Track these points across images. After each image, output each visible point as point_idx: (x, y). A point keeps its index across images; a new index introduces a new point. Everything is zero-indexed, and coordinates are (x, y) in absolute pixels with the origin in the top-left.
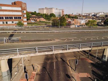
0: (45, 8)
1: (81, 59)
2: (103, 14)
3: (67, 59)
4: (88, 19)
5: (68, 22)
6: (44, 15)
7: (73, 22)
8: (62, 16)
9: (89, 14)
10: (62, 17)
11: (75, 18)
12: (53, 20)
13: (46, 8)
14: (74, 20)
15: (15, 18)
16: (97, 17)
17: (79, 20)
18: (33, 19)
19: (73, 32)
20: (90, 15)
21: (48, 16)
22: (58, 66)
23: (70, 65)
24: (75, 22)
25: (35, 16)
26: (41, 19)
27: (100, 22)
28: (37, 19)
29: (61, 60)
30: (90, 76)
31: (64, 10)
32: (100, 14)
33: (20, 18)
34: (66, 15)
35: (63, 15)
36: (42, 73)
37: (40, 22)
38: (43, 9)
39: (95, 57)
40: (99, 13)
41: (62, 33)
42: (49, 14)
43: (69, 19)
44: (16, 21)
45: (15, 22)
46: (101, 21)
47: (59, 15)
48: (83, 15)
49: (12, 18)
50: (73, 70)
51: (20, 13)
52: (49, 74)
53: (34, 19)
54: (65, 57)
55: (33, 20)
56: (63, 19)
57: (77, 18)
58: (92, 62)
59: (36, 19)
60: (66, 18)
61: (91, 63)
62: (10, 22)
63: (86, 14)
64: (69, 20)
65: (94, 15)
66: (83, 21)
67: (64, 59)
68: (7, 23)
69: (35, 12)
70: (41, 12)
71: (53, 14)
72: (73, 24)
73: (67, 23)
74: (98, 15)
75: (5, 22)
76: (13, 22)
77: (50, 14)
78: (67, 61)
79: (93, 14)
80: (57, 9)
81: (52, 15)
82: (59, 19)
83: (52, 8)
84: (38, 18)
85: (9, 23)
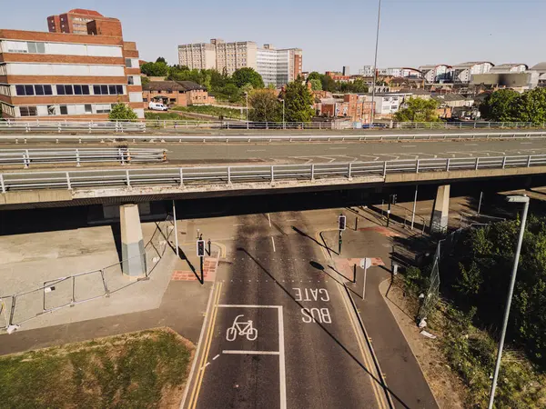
0: (208, 42)
1: (361, 229)
2: (487, 68)
3: (315, 229)
4: (414, 97)
5: (320, 108)
6: (209, 78)
7: (342, 109)
8: (291, 79)
9: (424, 73)
10: (292, 86)
11: (355, 90)
12: (256, 101)
13: (214, 42)
14: (347, 99)
15: (97, 90)
16: (459, 85)
17: (369, 98)
18: (155, 94)
19: (336, 142)
20: (429, 77)
21: (228, 81)
22: (284, 246)
23: (323, 244)
24: (354, 109)
25: (161, 79)
26: (193, 94)
27: (467, 109)
28: (174, 95)
29: (295, 232)
30: (382, 264)
31: (300, 54)
32: (476, 70)
33: (120, 89)
34: (314, 76)
35: (299, 79)
36: (235, 261)
37: (191, 107)
38: (200, 47)
39: (409, 223)
40: (470, 65)
41: (297, 143)
42: (231, 73)
43: (328, 94)
44: (101, 101)
45: (96, 107)
46: (472, 102)
47: (281, 78)
48: (396, 74)
49: (86, 90)
50: (332, 253)
51: (118, 71)
52: (257, 262)
53: (164, 94)
54: (306, 225)
55: (157, 99)
56: (300, 93)
57: (366, 91)
58: (397, 235)
59: (170, 96)
60: (310, 90)
61: (395, 238)
62: (76, 109)
63: (406, 73)
64: (328, 99)
65: (447, 78)
66: (389, 104)
67: (305, 230)
68: (64, 110)
69: (161, 60)
70: (193, 64)
71: (251, 70)
72: (344, 117)
73: (318, 111)
74: (463, 77)
75: (57, 108)
76: (88, 108)
77: (237, 72)
78: (314, 234)
79: (442, 70)
80: (267, 47)
81: (245, 76)
82: (280, 96)
83: (245, 43)
84: (181, 92)
85: (72, 109)
